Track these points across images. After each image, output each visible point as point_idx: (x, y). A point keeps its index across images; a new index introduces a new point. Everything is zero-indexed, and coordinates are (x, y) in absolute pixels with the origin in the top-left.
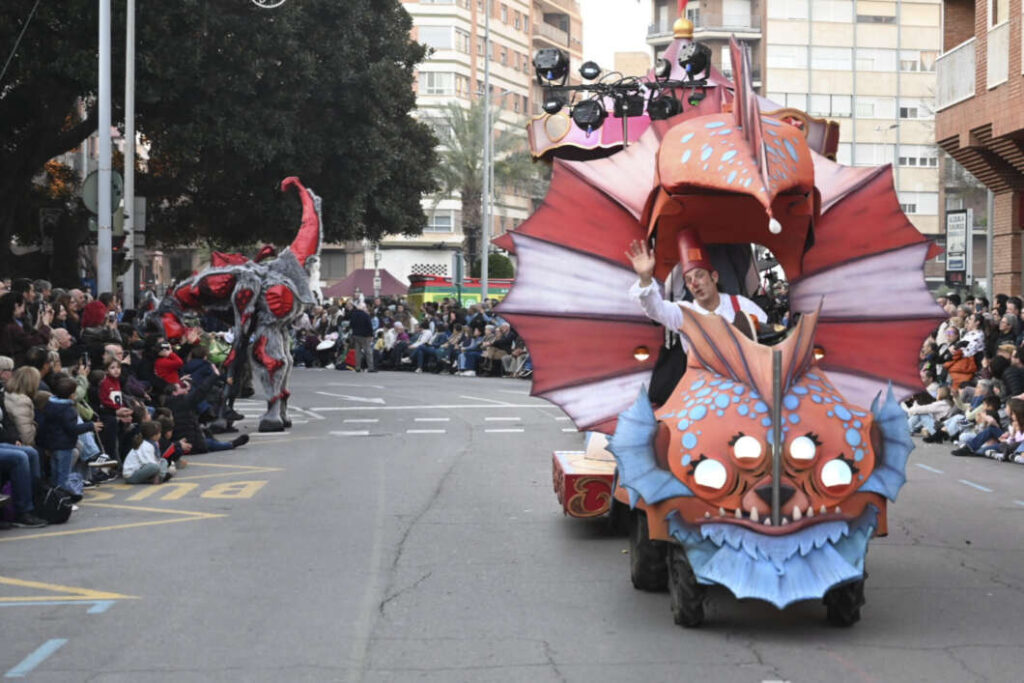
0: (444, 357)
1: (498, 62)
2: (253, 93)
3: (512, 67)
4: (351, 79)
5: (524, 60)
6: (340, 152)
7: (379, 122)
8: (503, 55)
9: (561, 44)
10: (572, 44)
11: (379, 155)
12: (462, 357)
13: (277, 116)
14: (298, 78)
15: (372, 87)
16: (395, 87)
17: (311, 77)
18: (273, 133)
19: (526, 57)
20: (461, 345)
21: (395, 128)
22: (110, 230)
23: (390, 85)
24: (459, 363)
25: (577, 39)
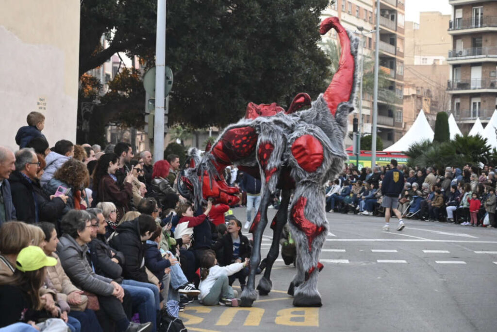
0: (350, 203)
1: (354, 15)
2: (220, 27)
3: (362, 19)
4: (282, 20)
5: (370, 15)
6: (274, 67)
7: (299, 48)
8: (357, 11)
9: (392, 5)
10: (398, 5)
11: (298, 70)
12: (363, 203)
13: (234, 43)
14: (250, 18)
15: (296, 24)
16: (310, 25)
17: (257, 17)
18: (232, 54)
19: (372, 13)
20: (362, 194)
21: (307, 53)
22: (163, 109)
23: (307, 24)
24: (361, 206)
25: (402, 2)
